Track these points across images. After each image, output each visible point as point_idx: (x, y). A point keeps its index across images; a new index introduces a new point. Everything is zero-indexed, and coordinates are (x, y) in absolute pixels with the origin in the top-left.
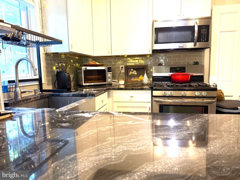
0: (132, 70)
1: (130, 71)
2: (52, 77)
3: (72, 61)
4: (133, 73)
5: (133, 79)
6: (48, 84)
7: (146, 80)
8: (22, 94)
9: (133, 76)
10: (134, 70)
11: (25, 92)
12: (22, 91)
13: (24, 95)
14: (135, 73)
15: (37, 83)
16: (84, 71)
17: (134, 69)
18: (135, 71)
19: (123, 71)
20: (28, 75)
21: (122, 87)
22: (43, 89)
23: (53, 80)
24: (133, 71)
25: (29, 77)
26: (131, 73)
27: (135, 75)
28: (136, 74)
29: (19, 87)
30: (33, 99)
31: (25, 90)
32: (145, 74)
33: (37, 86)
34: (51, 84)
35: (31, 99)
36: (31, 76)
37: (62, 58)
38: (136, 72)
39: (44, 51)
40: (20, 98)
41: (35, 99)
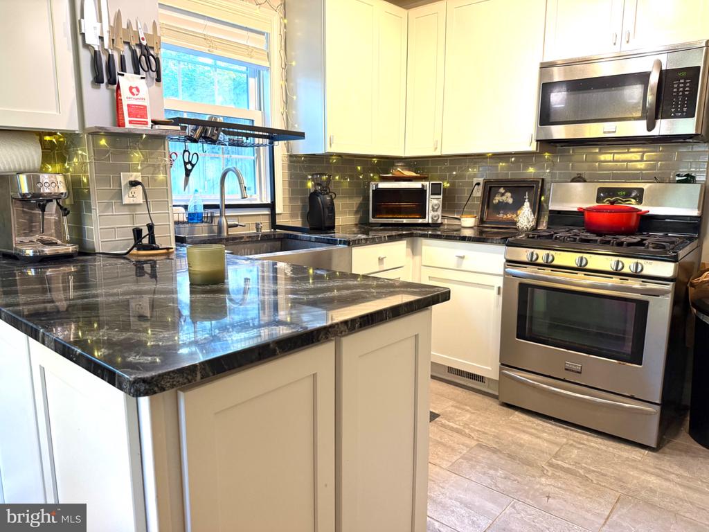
0: (502, 190)
1: (498, 192)
2: (303, 200)
3: (359, 168)
4: (504, 198)
5: (501, 215)
6: (293, 215)
7: (526, 219)
8: (229, 229)
9: (503, 206)
10: (505, 193)
11: (236, 226)
12: (229, 223)
13: (233, 232)
14: (508, 198)
15: (267, 212)
16: (373, 191)
17: (507, 189)
18: (509, 194)
19: (478, 192)
20: (254, 196)
21: (468, 233)
22: (277, 224)
23: (304, 207)
24: (503, 195)
25: (256, 199)
26: (497, 199)
27: (507, 203)
28: (510, 201)
29: (225, 216)
30: (247, 240)
31: (237, 223)
32: (527, 204)
33: (267, 217)
34: (299, 215)
35: (242, 238)
36: (259, 199)
37: (332, 163)
38: (512, 197)
39: (288, 152)
40: (225, 234)
41: (250, 239)
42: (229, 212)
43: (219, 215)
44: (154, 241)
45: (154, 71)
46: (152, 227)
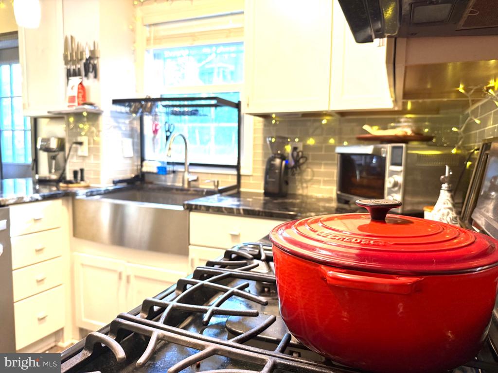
41: (196, 193)
43: (184, 170)
44: (82, 179)
45: (92, 72)
46: (82, 170)
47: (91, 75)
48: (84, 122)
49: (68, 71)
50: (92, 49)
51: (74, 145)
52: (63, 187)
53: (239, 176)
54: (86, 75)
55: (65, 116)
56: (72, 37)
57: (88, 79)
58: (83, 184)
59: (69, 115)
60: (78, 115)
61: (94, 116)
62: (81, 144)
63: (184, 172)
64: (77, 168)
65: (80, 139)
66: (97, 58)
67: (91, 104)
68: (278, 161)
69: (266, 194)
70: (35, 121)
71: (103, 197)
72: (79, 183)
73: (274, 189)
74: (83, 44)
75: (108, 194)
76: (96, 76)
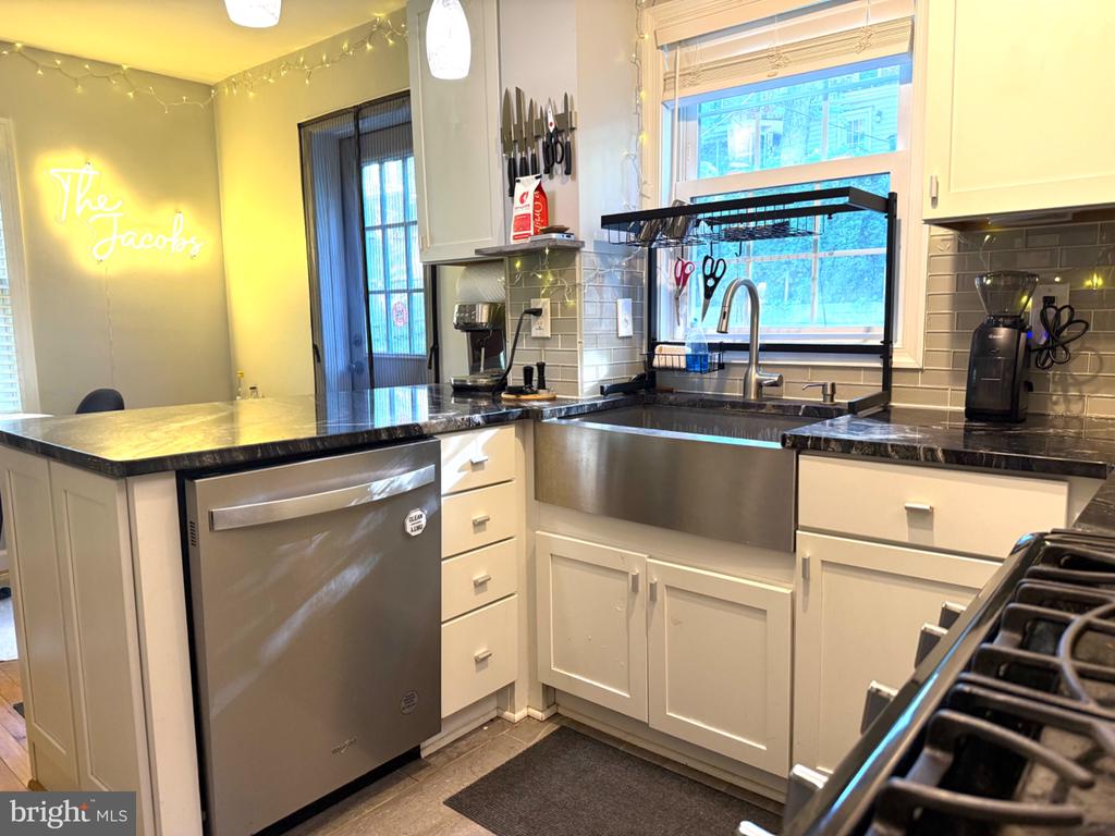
30: (773, 411)
41: (780, 412)
42: (768, 359)
43: (747, 362)
44: (542, 385)
45: (560, 162)
46: (541, 367)
47: (559, 168)
48: (544, 267)
49: (512, 163)
50: (561, 110)
51: (526, 317)
52: (508, 400)
53: (888, 371)
54: (548, 170)
55: (506, 258)
56: (518, 91)
57: (551, 177)
58: (543, 394)
59: (512, 254)
60: (532, 255)
61: (566, 253)
62: (538, 312)
63: (749, 365)
64: (533, 363)
65: (536, 304)
66: (573, 129)
67: (561, 230)
68: (1002, 334)
69: (972, 413)
70: (433, 272)
71: (584, 421)
72: (536, 393)
73: (993, 402)
74: (541, 104)
75: (593, 413)
76: (568, 172)
